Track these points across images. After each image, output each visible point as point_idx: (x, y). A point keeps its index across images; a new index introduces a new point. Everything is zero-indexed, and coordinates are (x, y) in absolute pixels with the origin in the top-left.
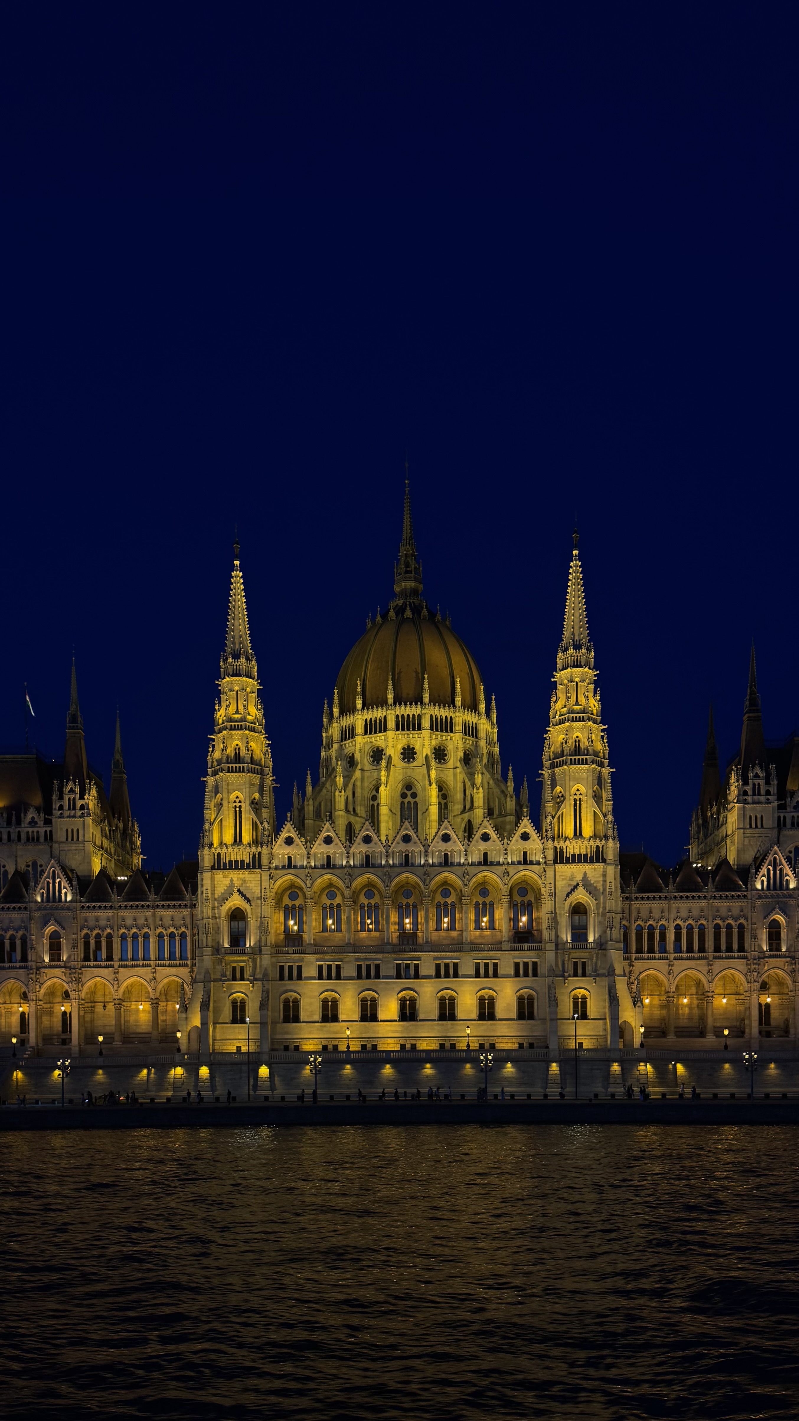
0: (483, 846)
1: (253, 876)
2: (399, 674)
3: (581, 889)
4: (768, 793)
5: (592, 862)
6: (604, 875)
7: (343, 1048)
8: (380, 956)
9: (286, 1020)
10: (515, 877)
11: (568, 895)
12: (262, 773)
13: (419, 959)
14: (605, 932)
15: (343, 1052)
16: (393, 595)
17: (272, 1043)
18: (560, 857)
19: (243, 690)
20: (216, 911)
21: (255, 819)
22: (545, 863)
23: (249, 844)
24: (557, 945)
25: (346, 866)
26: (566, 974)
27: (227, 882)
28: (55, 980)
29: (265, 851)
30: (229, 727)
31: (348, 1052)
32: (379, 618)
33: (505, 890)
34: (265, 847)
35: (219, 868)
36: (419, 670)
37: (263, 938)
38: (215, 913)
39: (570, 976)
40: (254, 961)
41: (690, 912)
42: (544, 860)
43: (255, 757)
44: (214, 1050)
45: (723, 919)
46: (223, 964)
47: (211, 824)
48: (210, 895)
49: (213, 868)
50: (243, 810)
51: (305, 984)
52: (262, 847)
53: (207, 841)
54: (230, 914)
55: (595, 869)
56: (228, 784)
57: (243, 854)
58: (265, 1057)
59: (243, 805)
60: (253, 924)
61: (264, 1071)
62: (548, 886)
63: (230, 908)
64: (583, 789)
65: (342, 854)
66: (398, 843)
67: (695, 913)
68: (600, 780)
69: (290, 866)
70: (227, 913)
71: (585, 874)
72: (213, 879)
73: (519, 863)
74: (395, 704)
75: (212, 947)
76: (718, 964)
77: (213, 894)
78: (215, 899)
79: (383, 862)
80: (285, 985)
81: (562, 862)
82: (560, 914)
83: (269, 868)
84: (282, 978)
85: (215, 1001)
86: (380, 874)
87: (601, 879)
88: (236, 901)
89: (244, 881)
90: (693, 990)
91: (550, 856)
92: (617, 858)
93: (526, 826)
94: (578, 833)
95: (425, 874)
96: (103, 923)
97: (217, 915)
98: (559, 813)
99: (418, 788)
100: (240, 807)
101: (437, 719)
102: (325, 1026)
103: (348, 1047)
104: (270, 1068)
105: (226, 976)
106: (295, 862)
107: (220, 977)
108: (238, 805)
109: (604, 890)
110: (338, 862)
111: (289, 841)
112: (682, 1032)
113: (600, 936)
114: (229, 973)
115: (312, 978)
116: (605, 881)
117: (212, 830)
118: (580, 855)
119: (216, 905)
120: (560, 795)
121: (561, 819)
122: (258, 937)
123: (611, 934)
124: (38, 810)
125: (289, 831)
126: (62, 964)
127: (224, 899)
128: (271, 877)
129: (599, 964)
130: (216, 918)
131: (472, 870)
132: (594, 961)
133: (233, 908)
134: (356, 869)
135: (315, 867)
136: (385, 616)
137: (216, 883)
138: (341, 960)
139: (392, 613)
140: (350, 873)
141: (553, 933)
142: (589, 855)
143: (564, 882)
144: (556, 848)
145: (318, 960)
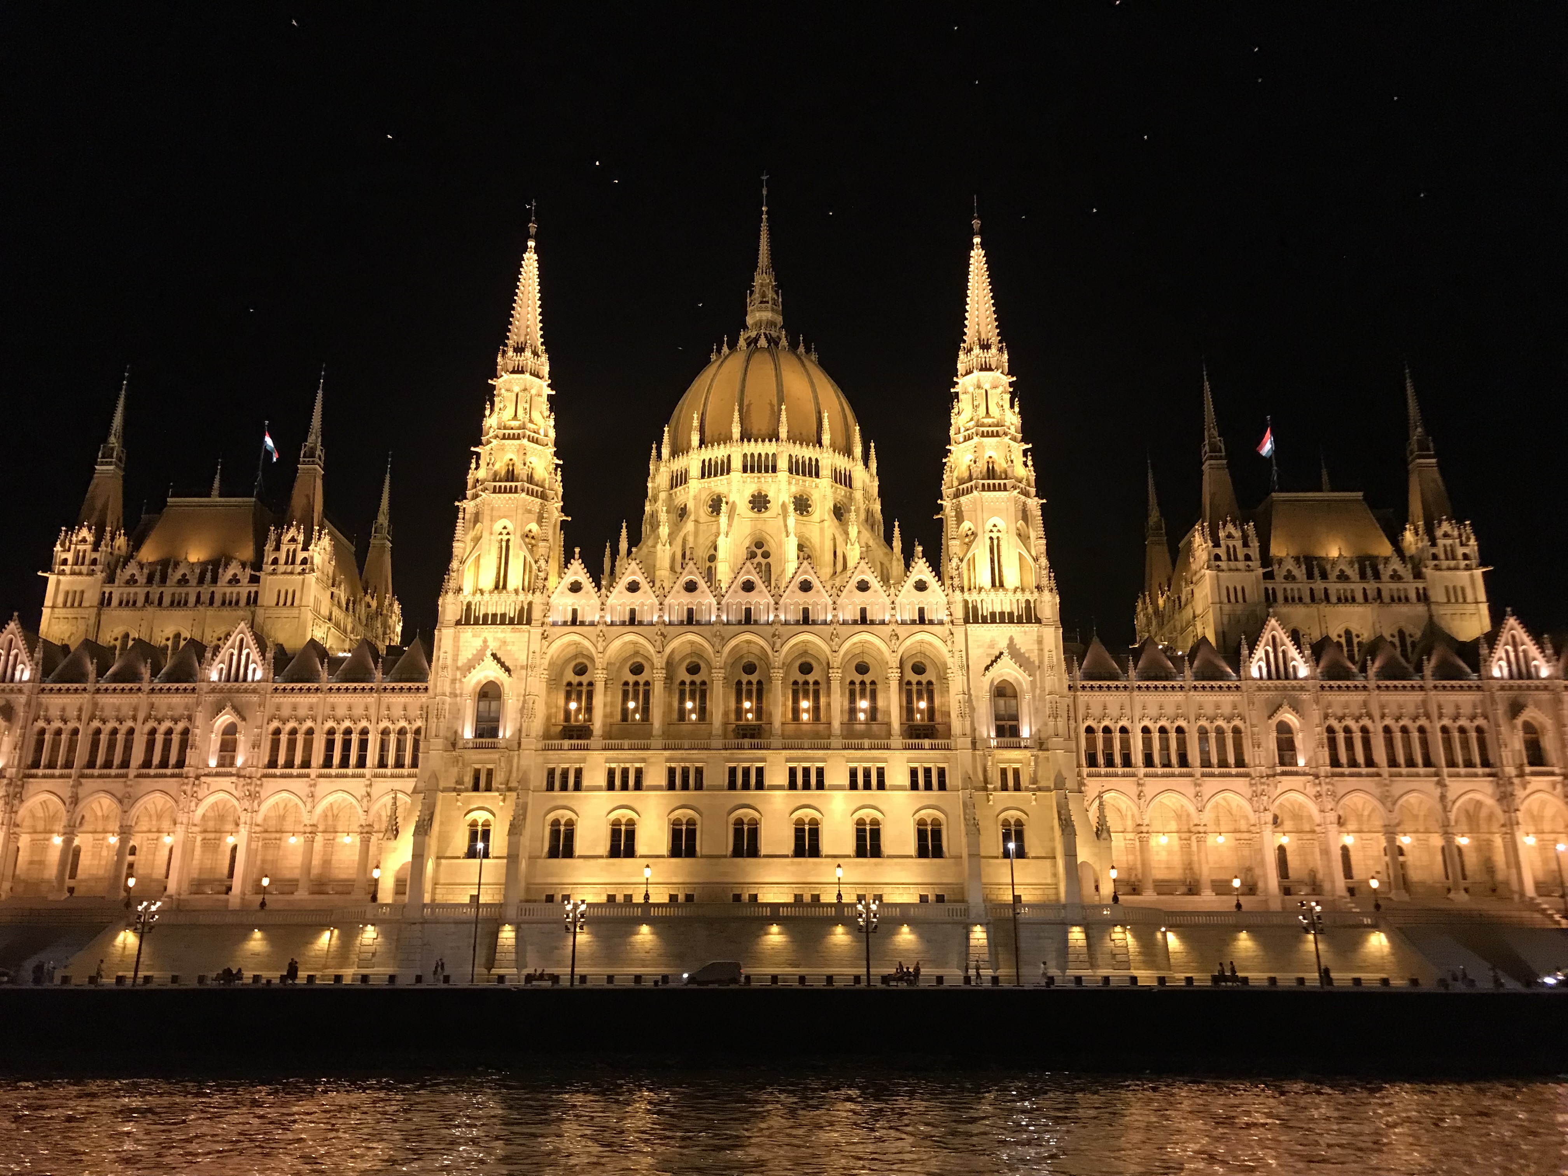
0: (861, 599)
1: (517, 635)
2: (749, 406)
3: (1006, 658)
4: (1248, 558)
5: (1020, 621)
6: (1040, 642)
7: (639, 899)
8: (703, 754)
9: (553, 853)
10: (908, 642)
11: (987, 668)
12: (543, 496)
13: (763, 760)
14: (1046, 724)
15: (638, 905)
16: (745, 327)
17: (528, 890)
18: (972, 616)
19: (525, 390)
20: (457, 685)
21: (529, 558)
22: (952, 622)
23: (516, 592)
24: (974, 743)
25: (657, 623)
26: (990, 786)
27: (478, 643)
28: (222, 795)
29: (538, 599)
30: (501, 436)
31: (646, 903)
32: (725, 349)
33: (894, 661)
34: (538, 593)
35: (467, 623)
36: (775, 402)
37: (525, 725)
38: (455, 689)
39: (995, 789)
40: (510, 762)
41: (1161, 708)
42: (949, 618)
43: (536, 477)
44: (433, 900)
45: (1212, 720)
46: (460, 764)
47: (462, 562)
48: (449, 662)
49: (458, 623)
50: (511, 544)
51: (586, 796)
52: (534, 593)
53: (452, 584)
54: (478, 689)
55: (1025, 632)
56: (492, 509)
57: (507, 604)
58: (511, 912)
59: (512, 537)
60: (511, 704)
61: (507, 934)
62: (957, 654)
63: (479, 682)
64: (1002, 525)
65: (652, 606)
66: (736, 592)
67: (1170, 710)
68: (1025, 515)
69: (574, 622)
70: (474, 688)
71: (1011, 639)
72: (456, 639)
73: (913, 622)
74: (742, 440)
75: (446, 738)
76: (1211, 785)
77: (455, 659)
78: (458, 668)
79: (713, 618)
80: (554, 798)
81: (976, 621)
82: (977, 697)
83: (543, 624)
84: (550, 787)
85: (442, 823)
86: (708, 635)
87: (1036, 647)
88: (489, 671)
89: (504, 643)
90: (1173, 826)
91: (959, 613)
92: (1058, 618)
93: (921, 570)
94: (997, 583)
95: (774, 635)
96: (302, 712)
97: (458, 692)
98: (969, 555)
99: (771, 546)
100: (508, 541)
101: (797, 462)
102: (614, 864)
103: (647, 897)
104: (517, 931)
105: (462, 783)
106: (583, 616)
107: (453, 785)
108: (505, 537)
109: (1041, 662)
110: (646, 619)
111: (576, 588)
112: (1164, 887)
113: (1039, 731)
114: (468, 780)
115: (598, 788)
116: (1041, 650)
117: (463, 571)
118: (1002, 614)
119: (458, 676)
120: (969, 533)
121: (972, 563)
122: (518, 725)
123: (1056, 725)
124: (244, 565)
125: (576, 573)
126: (233, 770)
127: (470, 667)
128: (544, 637)
129: (1039, 774)
130: (456, 696)
131: (844, 630)
132: (1032, 769)
133: (484, 682)
134: (671, 628)
135: (612, 624)
136: (733, 345)
137: (461, 644)
138: (644, 760)
139: (742, 342)
140: (664, 634)
141: (968, 723)
142: (1016, 614)
143: (981, 650)
144: (966, 602)
145: (608, 761)
